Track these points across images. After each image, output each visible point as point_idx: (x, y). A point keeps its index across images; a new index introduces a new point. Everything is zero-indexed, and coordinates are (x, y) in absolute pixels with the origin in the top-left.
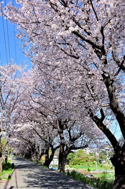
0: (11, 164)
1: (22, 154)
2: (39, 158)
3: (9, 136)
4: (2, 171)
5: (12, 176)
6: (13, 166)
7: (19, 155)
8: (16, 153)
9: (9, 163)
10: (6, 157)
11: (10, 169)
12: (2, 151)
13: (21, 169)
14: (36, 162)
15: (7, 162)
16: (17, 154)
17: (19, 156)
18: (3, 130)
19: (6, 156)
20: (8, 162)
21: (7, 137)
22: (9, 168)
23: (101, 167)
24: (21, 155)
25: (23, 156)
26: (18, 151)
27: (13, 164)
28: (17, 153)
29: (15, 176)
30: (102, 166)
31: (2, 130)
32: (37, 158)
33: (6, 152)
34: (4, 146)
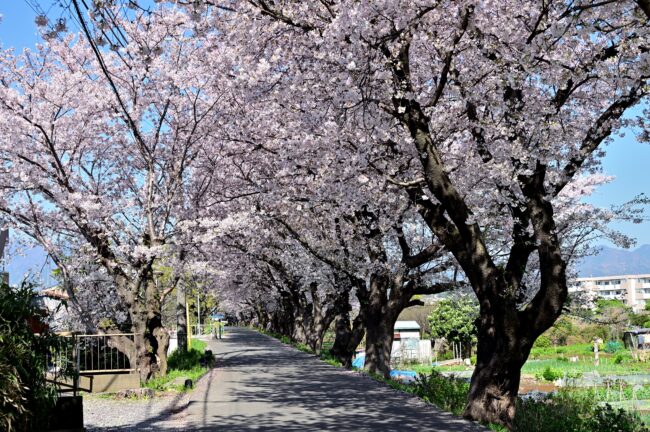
0: (203, 352)
1: (259, 315)
2: (318, 328)
3: (182, 257)
4: (167, 372)
5: (197, 384)
6: (208, 360)
7: (247, 324)
8: (237, 315)
9: (193, 351)
10: (180, 328)
11: (195, 368)
12: (160, 309)
13: (234, 368)
14: (308, 347)
15: (186, 345)
16: (239, 318)
17: (251, 326)
18: (157, 240)
19: (178, 325)
20: (189, 348)
21: (175, 260)
22: (194, 364)
23: (619, 361)
24: (256, 319)
25: (265, 326)
26: (243, 306)
27: (209, 353)
28: (241, 313)
29: (206, 383)
30: (624, 360)
31: (155, 238)
32: (313, 331)
33: (180, 312)
34: (166, 291)
